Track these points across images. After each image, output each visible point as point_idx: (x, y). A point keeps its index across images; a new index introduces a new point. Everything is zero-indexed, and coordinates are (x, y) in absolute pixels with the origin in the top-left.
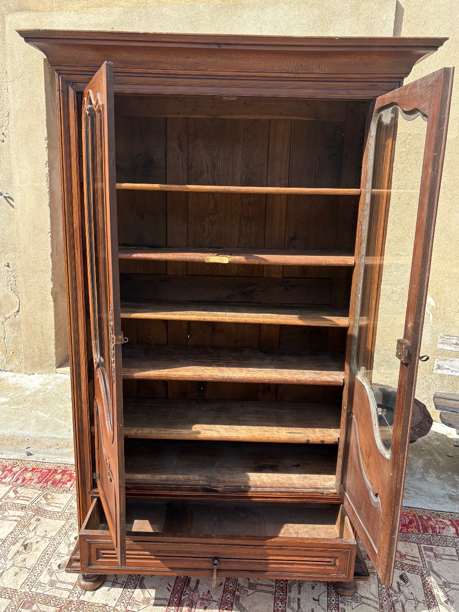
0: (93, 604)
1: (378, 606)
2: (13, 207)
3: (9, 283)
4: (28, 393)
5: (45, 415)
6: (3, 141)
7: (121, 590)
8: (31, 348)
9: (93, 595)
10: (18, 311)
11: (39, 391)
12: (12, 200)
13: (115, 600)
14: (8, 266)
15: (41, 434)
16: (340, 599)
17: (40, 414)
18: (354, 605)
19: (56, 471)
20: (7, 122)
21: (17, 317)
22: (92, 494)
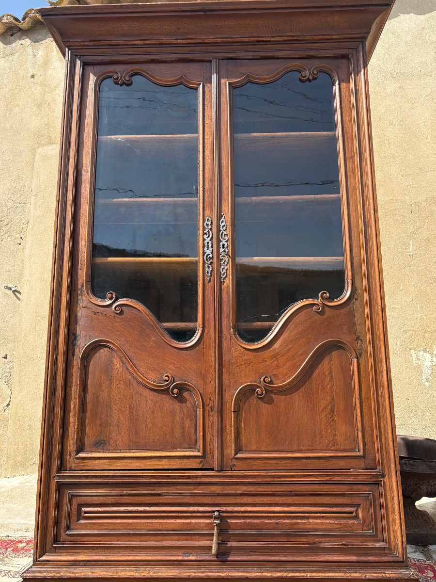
2: (19, 299)
3: (4, 376)
5: (19, 507)
6: (20, 244)
8: (15, 445)
10: (8, 405)
12: (20, 293)
14: (5, 358)
15: (10, 521)
17: (13, 506)
19: (20, 542)
20: (26, 229)
21: (6, 411)
22: (58, 478)
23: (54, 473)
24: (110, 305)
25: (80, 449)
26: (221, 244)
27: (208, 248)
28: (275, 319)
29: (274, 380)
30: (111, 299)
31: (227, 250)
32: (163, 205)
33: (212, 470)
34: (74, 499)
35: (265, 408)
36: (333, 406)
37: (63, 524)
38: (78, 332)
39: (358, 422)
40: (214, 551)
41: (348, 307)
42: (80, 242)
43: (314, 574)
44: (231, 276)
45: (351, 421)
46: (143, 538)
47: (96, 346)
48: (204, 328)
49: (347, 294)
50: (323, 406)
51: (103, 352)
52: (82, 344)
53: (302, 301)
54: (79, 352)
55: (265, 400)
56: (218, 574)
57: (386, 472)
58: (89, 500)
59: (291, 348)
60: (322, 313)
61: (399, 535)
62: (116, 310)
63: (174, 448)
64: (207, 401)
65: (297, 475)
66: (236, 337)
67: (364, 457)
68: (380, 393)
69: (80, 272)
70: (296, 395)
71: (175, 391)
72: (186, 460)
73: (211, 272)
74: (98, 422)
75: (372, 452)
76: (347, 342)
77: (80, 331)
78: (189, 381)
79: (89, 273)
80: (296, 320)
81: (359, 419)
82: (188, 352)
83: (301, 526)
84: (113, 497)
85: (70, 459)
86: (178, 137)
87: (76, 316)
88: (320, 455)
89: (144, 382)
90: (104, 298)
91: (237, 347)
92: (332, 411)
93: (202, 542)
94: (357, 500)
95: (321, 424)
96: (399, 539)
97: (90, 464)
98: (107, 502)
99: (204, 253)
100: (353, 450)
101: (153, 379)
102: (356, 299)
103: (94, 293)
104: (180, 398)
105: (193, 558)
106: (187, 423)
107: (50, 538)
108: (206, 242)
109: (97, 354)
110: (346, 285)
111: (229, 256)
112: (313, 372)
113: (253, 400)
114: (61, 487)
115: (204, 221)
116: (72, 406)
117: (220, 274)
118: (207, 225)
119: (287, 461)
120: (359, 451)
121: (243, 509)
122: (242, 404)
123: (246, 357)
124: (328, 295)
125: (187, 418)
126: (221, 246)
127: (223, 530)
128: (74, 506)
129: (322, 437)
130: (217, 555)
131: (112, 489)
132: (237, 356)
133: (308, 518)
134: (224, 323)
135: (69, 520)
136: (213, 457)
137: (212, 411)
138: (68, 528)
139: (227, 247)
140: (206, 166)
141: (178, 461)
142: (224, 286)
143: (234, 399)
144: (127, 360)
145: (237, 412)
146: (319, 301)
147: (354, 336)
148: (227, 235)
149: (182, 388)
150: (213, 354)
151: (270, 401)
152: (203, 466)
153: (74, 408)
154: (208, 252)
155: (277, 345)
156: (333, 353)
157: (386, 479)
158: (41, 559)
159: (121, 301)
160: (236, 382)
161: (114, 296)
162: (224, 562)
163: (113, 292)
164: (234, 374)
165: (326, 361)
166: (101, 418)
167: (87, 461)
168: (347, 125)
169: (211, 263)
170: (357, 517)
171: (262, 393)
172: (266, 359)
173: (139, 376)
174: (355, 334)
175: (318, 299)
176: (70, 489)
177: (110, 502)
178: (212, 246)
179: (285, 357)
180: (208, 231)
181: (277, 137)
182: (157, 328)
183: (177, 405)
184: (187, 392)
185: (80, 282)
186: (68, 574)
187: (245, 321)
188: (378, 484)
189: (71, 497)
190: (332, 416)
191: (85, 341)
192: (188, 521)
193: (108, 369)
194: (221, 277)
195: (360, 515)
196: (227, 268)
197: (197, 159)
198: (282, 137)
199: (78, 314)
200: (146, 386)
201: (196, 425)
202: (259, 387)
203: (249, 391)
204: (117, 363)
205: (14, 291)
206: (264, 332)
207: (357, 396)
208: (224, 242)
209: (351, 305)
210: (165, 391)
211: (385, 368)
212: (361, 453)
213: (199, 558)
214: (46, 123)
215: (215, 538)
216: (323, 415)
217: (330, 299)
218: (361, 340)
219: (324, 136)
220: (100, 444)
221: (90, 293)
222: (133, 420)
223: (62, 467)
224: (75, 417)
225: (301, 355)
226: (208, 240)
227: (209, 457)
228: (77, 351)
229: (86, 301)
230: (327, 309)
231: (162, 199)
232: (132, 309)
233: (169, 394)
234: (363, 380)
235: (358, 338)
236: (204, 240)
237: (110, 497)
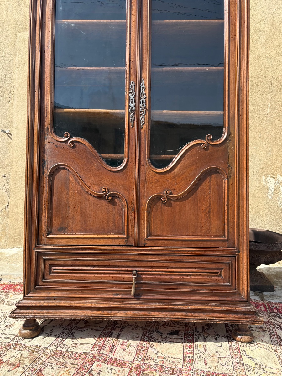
0: (30, 346)
1: (273, 351)
2: (11, 139)
3: (4, 187)
4: (7, 255)
6: (10, 102)
7: (54, 339)
8: (13, 229)
9: (31, 341)
10: (8, 205)
11: (16, 254)
12: (11, 135)
13: (48, 344)
14: (4, 176)
15: (12, 273)
16: (240, 344)
18: (253, 348)
19: (17, 285)
20: (13, 91)
21: (7, 209)
22: (36, 249)
23: (33, 246)
24: (66, 141)
25: (50, 232)
26: (141, 100)
27: (132, 103)
28: (176, 153)
29: (173, 191)
30: (67, 137)
31: (145, 105)
32: (102, 72)
33: (132, 246)
34: (47, 262)
35: (167, 209)
36: (210, 209)
37: (40, 275)
38: (46, 159)
39: (226, 219)
40: (132, 293)
41: (224, 145)
42: (46, 98)
43: (192, 307)
44: (147, 124)
45: (221, 218)
46: (90, 285)
47: (58, 168)
48: (128, 158)
49: (225, 136)
50: (203, 209)
51: (63, 172)
52: (49, 166)
53: (194, 141)
54: (47, 172)
55: (167, 204)
56: (135, 306)
57: (241, 250)
58: (56, 262)
59: (185, 172)
60: (206, 149)
61: (246, 286)
62: (70, 145)
63: (109, 232)
64: (130, 205)
65: (185, 250)
66: (149, 164)
67: (227, 240)
68: (241, 201)
69: (46, 119)
70: (186, 202)
71: (110, 198)
72: (116, 240)
73: (134, 120)
74: (61, 216)
75: (233, 238)
76: (222, 168)
77: (47, 158)
78: (119, 192)
79: (52, 119)
80: (189, 154)
81: (226, 217)
82: (118, 174)
83: (186, 280)
84: (71, 261)
85: (43, 238)
86: (113, 22)
87: (44, 148)
88: (200, 238)
89: (89, 192)
90: (62, 136)
91: (150, 171)
92: (209, 212)
93: (125, 288)
94: (221, 266)
95: (201, 220)
96: (246, 288)
97: (56, 241)
98: (67, 264)
99: (129, 107)
100: (221, 236)
101: (95, 190)
102: (230, 140)
103: (56, 133)
104: (113, 202)
105: (120, 297)
106: (117, 218)
107: (33, 283)
108: (130, 99)
109: (59, 173)
110: (224, 131)
111: (147, 109)
112: (198, 188)
113: (159, 204)
114: (38, 255)
115: (130, 84)
116: (44, 206)
117: (140, 122)
118: (132, 86)
119: (179, 242)
120: (225, 237)
121: (151, 269)
122: (152, 207)
123: (155, 178)
124: (212, 137)
125: (117, 214)
126: (141, 102)
127: (138, 281)
128: (47, 266)
129: (202, 228)
130: (135, 295)
131: (69, 257)
132: (150, 177)
133: (191, 275)
134: (142, 155)
135: (44, 274)
136: (133, 238)
137: (133, 210)
138: (44, 278)
139: (145, 103)
140: (132, 45)
141: (111, 240)
142: (142, 130)
143: (147, 203)
144: (79, 178)
145: (149, 212)
146: (205, 141)
147: (226, 164)
148: (145, 94)
149: (114, 196)
150: (134, 175)
151: (170, 205)
152: (127, 243)
153: (45, 207)
154: (132, 106)
155: (176, 170)
156: (213, 175)
157: (241, 254)
158: (27, 295)
159: (73, 139)
160: (148, 193)
161: (69, 135)
162: (139, 299)
163: (68, 133)
164: (147, 188)
165: (207, 180)
166: (62, 214)
167: (54, 240)
168: (232, 15)
169: (134, 114)
170: (220, 275)
171: (165, 200)
172: (169, 179)
173: (86, 188)
174: (228, 163)
175: (205, 140)
176: (44, 256)
177: (69, 264)
178: (135, 102)
179: (181, 178)
180: (132, 91)
181: (182, 23)
182: (98, 158)
183: (111, 207)
184: (118, 199)
185: (46, 125)
186: (44, 304)
187: (156, 154)
188: (235, 256)
189: (45, 261)
190: (209, 215)
191: (51, 165)
192: (117, 276)
193: (66, 182)
194: (140, 124)
195: (223, 274)
196: (145, 118)
197: (125, 39)
198: (185, 23)
199: (46, 147)
200: (91, 195)
201: (123, 219)
202: (163, 196)
203: (157, 198)
204: (72, 179)
205: (8, 134)
206: (168, 162)
207: (226, 203)
208: (143, 99)
209: (226, 145)
210: (104, 198)
211: (245, 186)
212: (226, 238)
213: (123, 297)
214: (23, 15)
215: (133, 286)
216: (203, 214)
217: (213, 140)
218: (231, 168)
219: (216, 23)
220: (62, 230)
221: (53, 133)
222: (83, 215)
223: (38, 242)
224: (46, 212)
225: (191, 176)
226: (132, 97)
227: (131, 238)
228: (45, 171)
229: (50, 138)
230: (210, 147)
231: (101, 68)
232: (81, 144)
233: (106, 200)
234: (230, 192)
235: (229, 166)
236: (129, 97)
237: (69, 261)
